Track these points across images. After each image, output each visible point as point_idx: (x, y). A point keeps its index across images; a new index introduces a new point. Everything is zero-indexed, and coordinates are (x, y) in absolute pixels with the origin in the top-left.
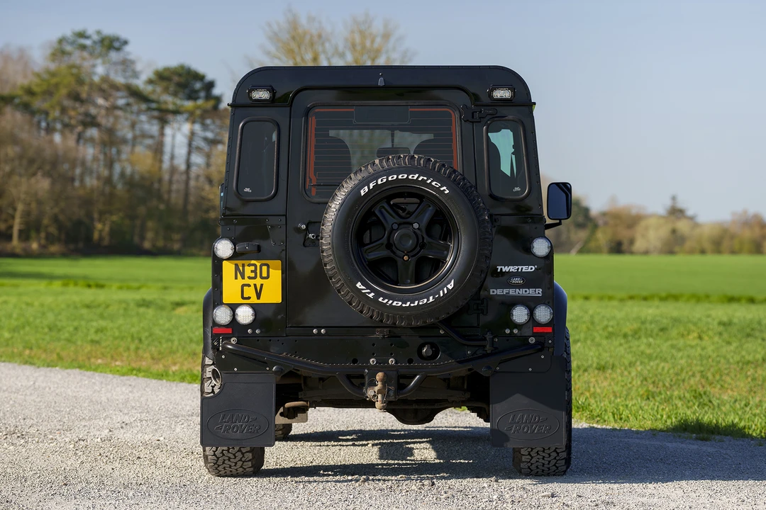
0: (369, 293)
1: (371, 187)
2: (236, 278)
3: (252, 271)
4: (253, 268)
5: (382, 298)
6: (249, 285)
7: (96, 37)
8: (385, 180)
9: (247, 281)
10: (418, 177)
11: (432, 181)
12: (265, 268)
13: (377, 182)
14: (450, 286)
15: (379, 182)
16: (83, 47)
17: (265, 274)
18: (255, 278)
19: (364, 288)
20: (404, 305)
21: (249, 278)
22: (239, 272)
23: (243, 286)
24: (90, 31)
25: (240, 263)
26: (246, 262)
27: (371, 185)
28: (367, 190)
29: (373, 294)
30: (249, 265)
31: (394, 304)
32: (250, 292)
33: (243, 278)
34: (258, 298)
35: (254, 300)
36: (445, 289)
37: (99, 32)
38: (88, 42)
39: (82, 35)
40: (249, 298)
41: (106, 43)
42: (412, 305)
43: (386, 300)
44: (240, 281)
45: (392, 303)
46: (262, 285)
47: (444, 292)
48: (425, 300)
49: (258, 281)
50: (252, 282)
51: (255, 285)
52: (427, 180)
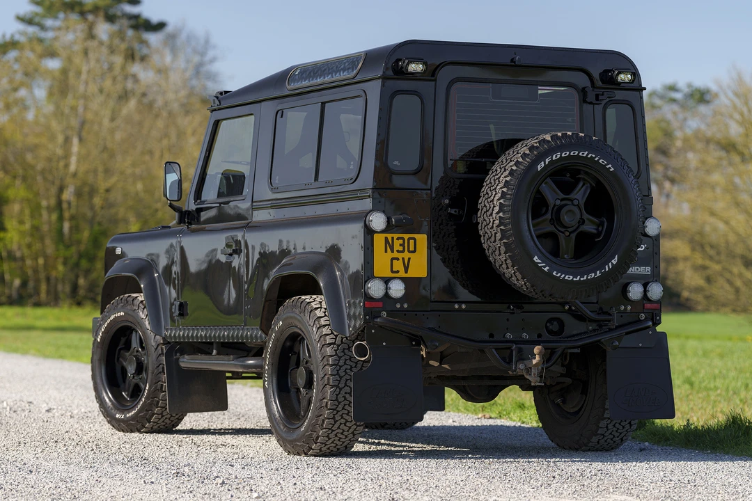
0: (545, 267)
1: (547, 163)
2: (386, 251)
3: (400, 245)
4: (401, 242)
5: (555, 272)
6: (398, 259)
7: (686, 90)
8: (559, 156)
9: (396, 255)
10: (588, 155)
11: (599, 159)
12: (412, 242)
13: (552, 158)
14: (614, 261)
15: (554, 158)
16: (674, 101)
17: (412, 248)
18: (403, 251)
19: (540, 261)
20: (575, 279)
21: (398, 251)
22: (389, 245)
23: (393, 259)
24: (682, 84)
25: (389, 236)
26: (396, 236)
27: (547, 161)
28: (543, 165)
29: (547, 268)
30: (398, 239)
31: (566, 278)
32: (398, 265)
33: (393, 252)
34: (406, 272)
35: (402, 274)
36: (610, 264)
37: (689, 85)
38: (678, 96)
39: (673, 88)
40: (398, 272)
41: (697, 96)
42: (582, 279)
43: (559, 274)
44: (390, 255)
45: (565, 277)
46: (409, 259)
47: (609, 267)
48: (593, 274)
49: (406, 255)
50: (400, 256)
51: (403, 259)
52: (595, 157)
